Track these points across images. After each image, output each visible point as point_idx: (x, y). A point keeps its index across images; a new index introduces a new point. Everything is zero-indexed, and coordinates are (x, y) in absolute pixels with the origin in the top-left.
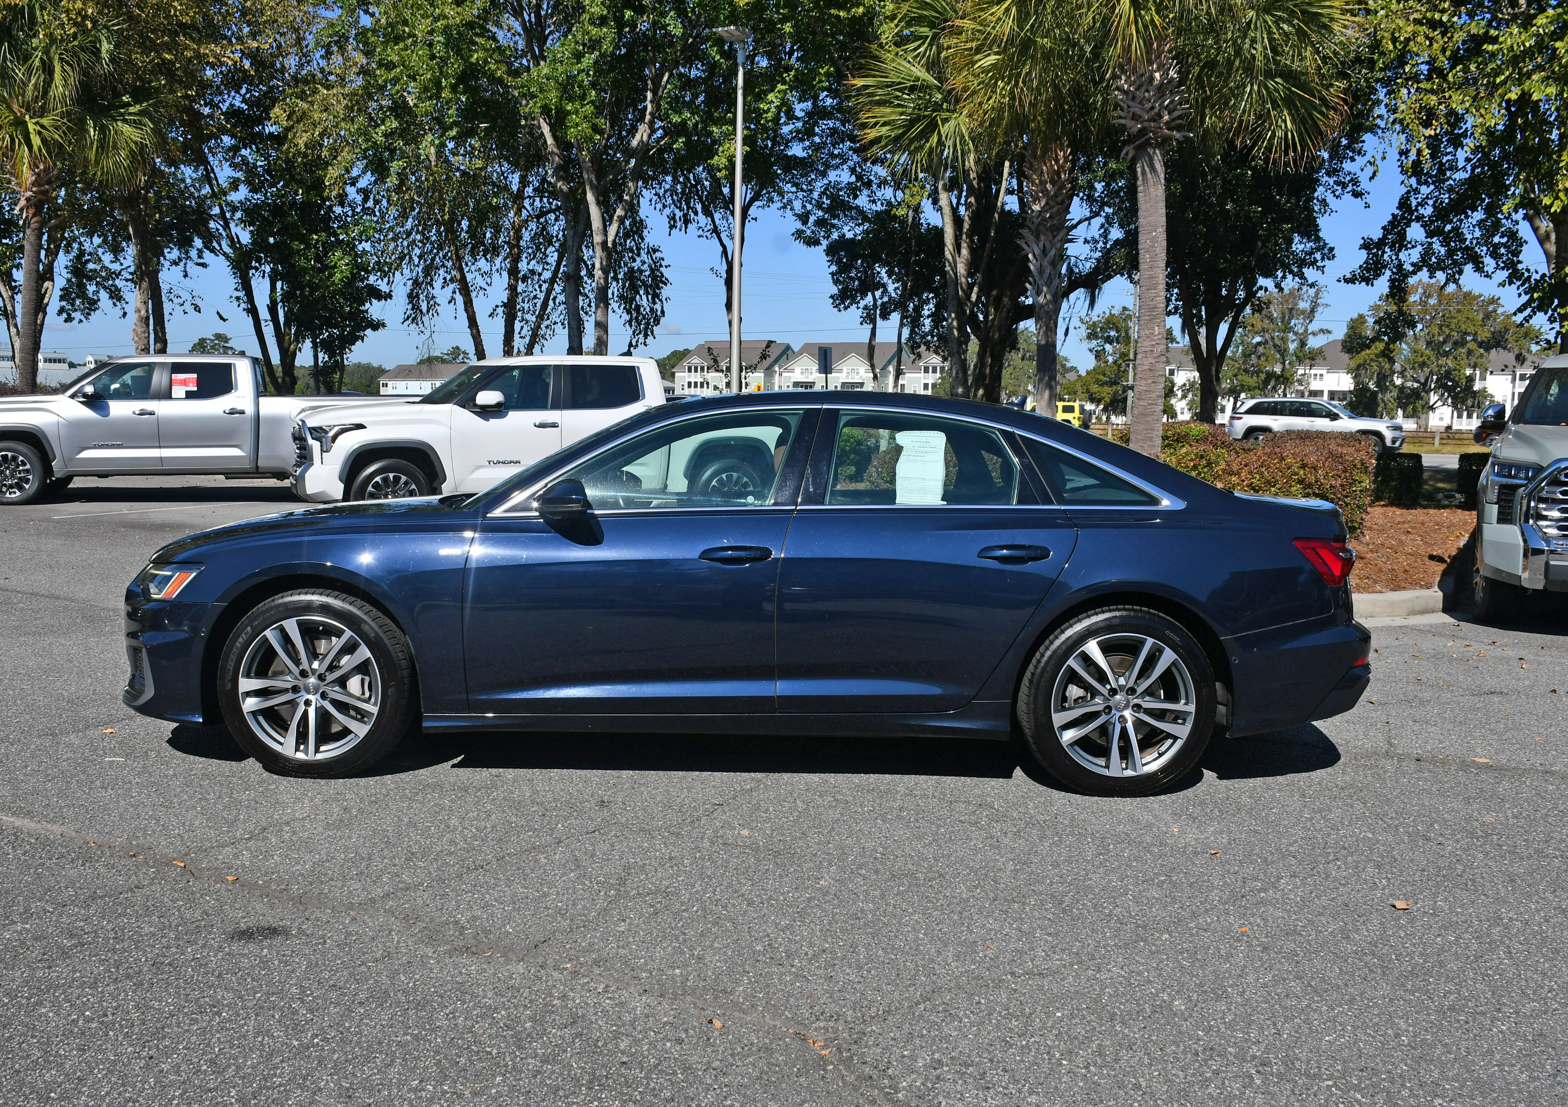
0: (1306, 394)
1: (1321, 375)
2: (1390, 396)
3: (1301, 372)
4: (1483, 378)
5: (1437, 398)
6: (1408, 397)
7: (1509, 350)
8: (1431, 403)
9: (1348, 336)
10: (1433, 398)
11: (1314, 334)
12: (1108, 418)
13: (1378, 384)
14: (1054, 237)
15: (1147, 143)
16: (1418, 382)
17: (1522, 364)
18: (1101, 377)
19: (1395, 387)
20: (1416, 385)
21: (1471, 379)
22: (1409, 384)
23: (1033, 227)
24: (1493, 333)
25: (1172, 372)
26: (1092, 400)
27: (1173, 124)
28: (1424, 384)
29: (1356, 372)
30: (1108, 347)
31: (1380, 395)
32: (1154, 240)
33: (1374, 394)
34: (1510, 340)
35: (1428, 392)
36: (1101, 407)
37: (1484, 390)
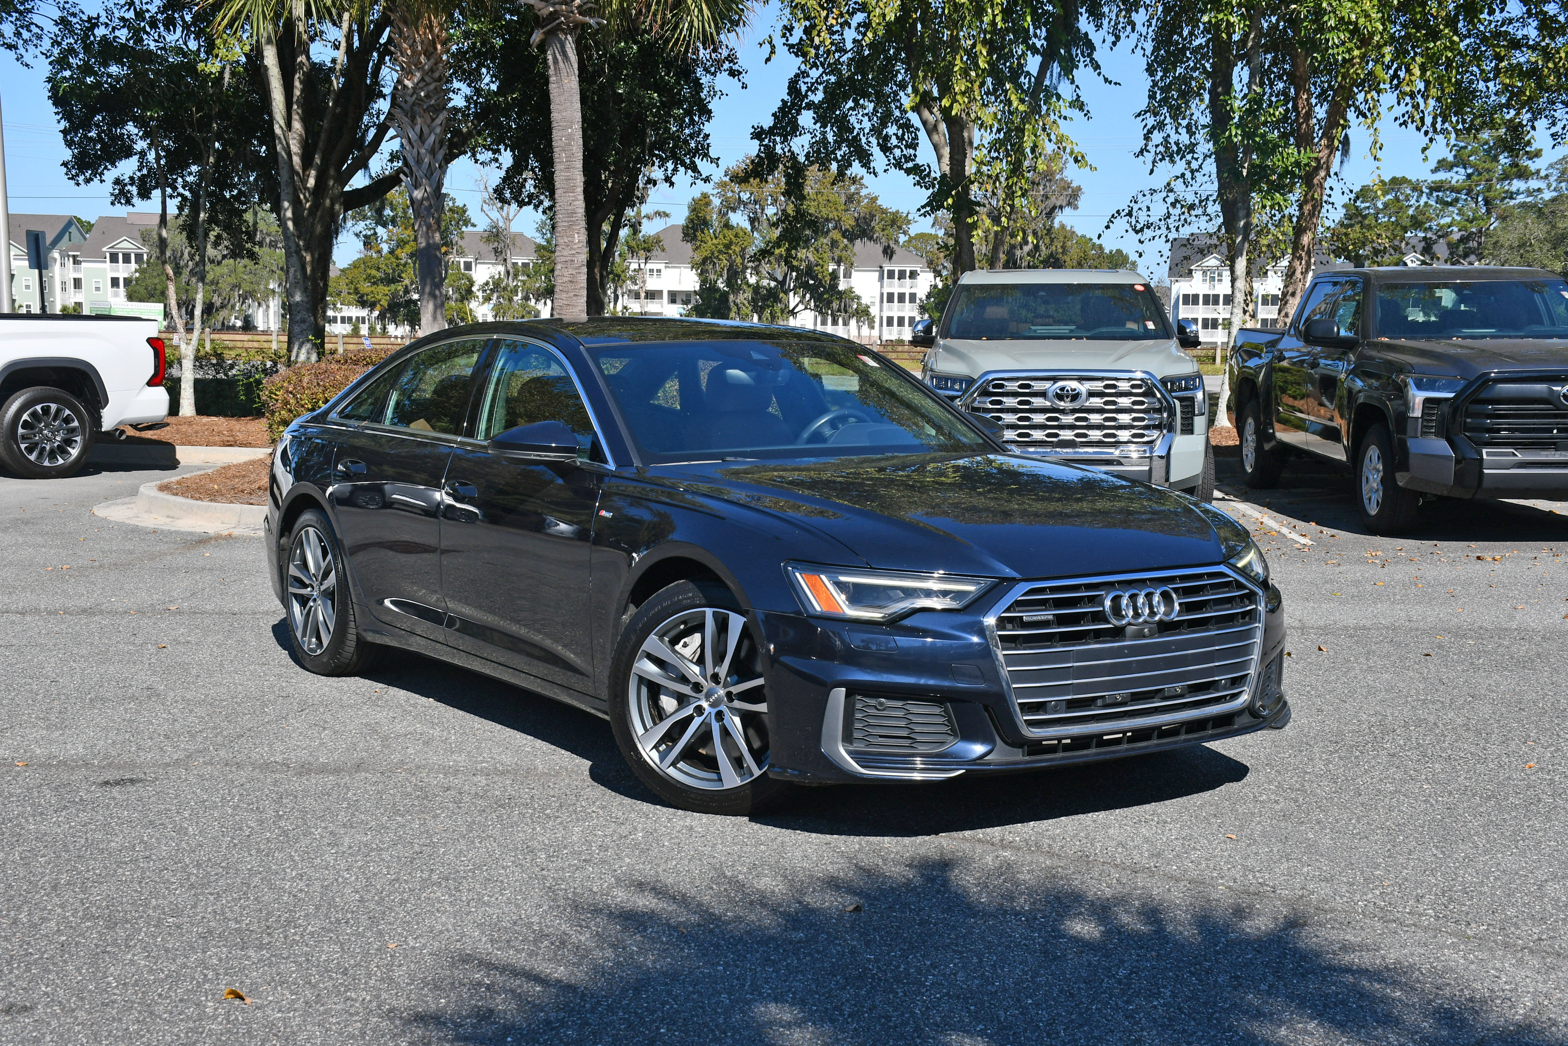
0: (643, 295)
1: (659, 271)
2: (744, 297)
3: (633, 266)
4: (848, 275)
5: (797, 299)
6: (765, 299)
7: (875, 241)
8: (791, 308)
9: (690, 220)
10: (793, 300)
11: (648, 217)
12: (384, 328)
13: (729, 283)
14: (433, 120)
15: (558, 27)
16: (775, 280)
17: (891, 258)
18: (374, 272)
19: (749, 286)
20: (773, 284)
21: (834, 276)
22: (765, 282)
23: (406, 107)
24: (857, 220)
25: (468, 266)
26: (362, 303)
27: (585, 7)
28: (782, 283)
29: (702, 266)
30: (380, 230)
31: (731, 297)
32: (570, 137)
33: (724, 296)
34: (877, 228)
35: (786, 293)
36: (376, 313)
37: (850, 290)
